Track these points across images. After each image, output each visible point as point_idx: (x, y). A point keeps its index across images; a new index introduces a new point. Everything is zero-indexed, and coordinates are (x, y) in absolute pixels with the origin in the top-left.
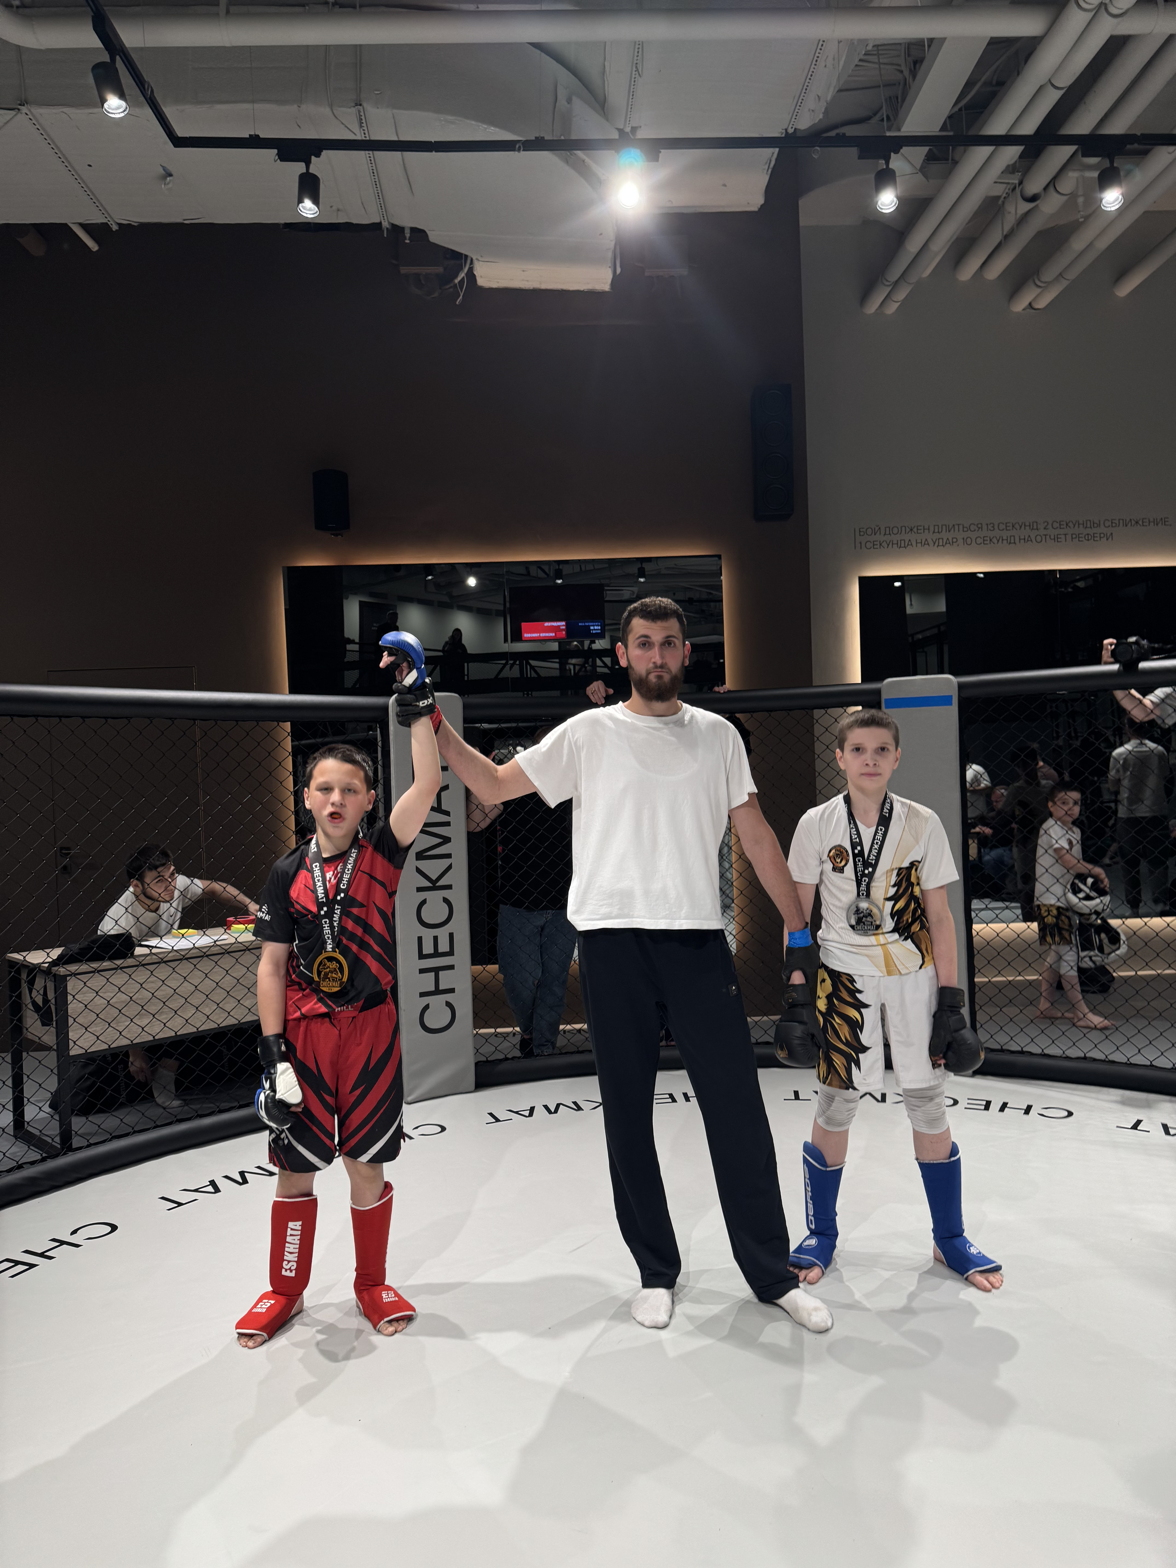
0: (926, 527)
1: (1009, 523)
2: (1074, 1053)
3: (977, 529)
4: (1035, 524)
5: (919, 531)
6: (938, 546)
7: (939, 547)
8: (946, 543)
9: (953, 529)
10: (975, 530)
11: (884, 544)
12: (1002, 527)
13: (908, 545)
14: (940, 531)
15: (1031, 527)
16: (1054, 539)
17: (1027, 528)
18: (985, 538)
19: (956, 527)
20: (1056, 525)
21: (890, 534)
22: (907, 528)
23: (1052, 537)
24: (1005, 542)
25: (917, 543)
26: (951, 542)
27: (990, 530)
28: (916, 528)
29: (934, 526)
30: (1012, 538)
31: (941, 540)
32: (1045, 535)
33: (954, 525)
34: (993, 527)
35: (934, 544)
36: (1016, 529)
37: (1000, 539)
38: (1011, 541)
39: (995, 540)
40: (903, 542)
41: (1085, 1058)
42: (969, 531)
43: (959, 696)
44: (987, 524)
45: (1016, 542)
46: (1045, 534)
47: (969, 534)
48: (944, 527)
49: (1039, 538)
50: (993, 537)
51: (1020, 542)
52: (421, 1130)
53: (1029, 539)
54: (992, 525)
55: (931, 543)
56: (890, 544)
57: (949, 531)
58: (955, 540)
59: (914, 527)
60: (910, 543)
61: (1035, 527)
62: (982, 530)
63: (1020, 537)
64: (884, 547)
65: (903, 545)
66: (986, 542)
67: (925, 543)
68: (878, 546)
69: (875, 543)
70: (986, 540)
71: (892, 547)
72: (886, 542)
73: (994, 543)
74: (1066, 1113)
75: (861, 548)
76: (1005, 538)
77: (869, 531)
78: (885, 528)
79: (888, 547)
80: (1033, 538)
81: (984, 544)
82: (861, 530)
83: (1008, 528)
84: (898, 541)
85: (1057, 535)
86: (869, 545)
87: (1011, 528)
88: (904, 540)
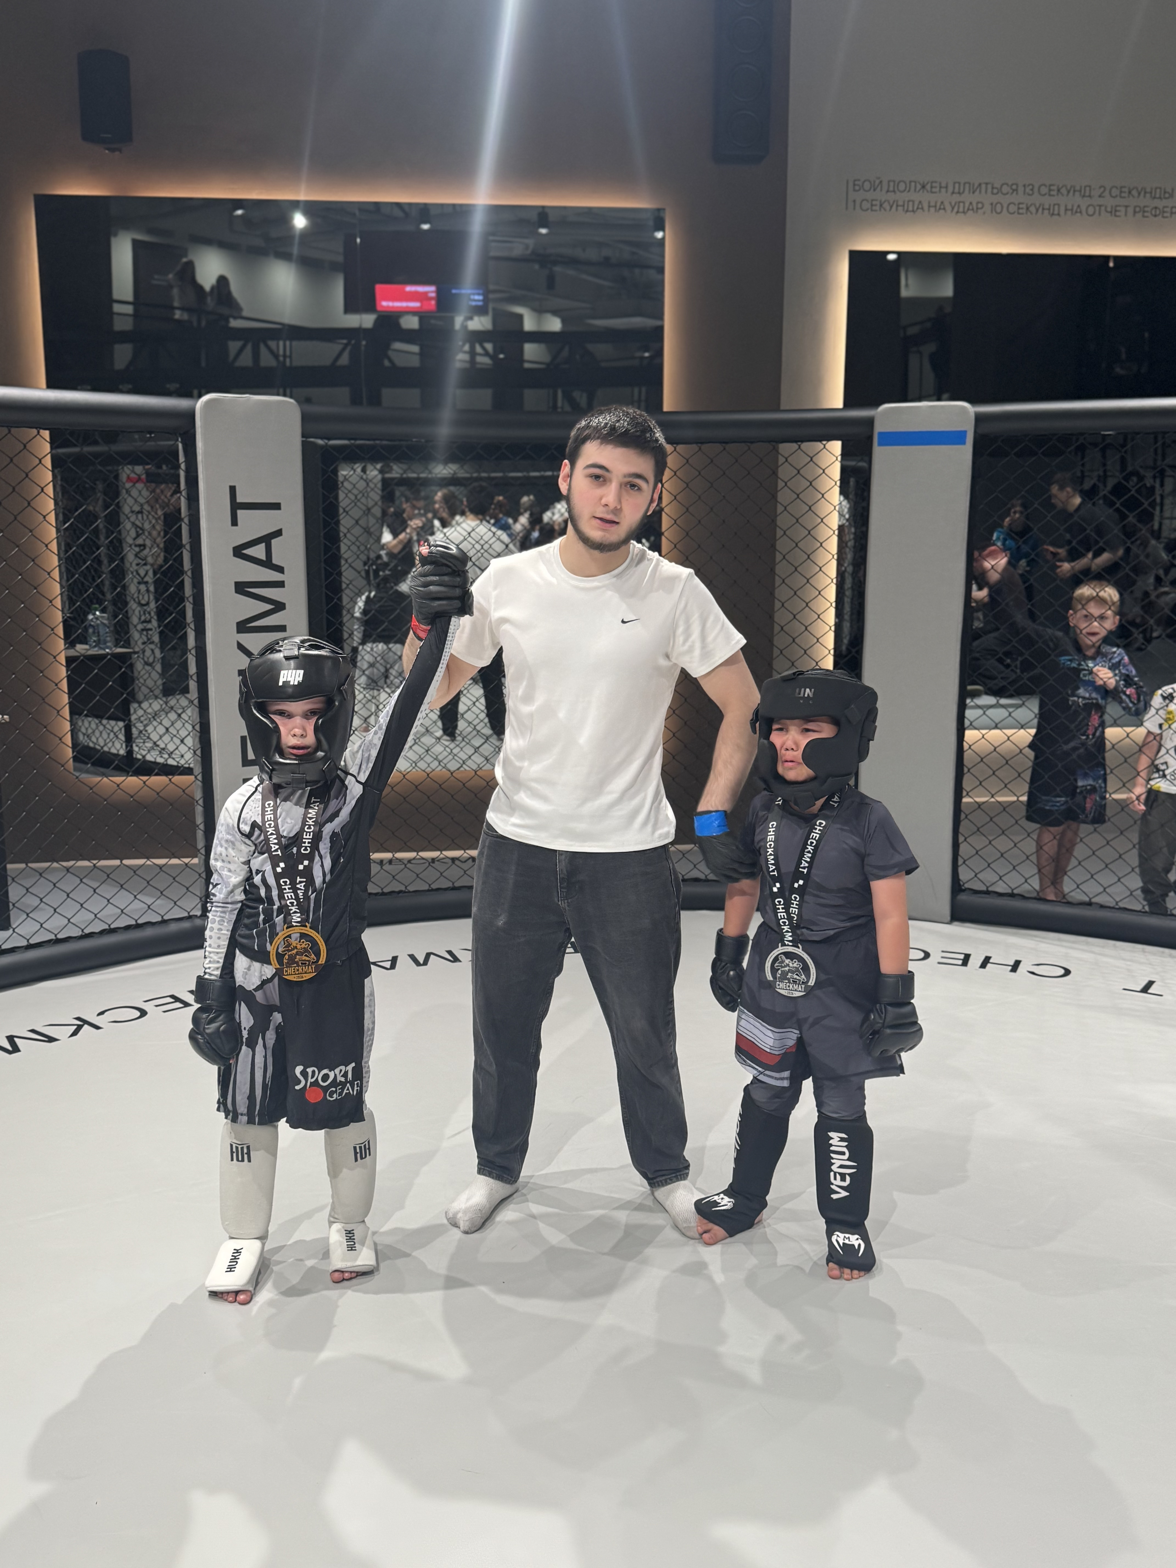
0: (943, 185)
1: (1054, 185)
3: (1011, 191)
4: (1088, 189)
5: (934, 190)
6: (958, 212)
7: (959, 214)
8: (968, 209)
9: (978, 190)
10: (1007, 193)
11: (886, 206)
12: (1044, 190)
13: (918, 209)
15: (1083, 193)
16: (1111, 212)
17: (1077, 194)
18: (1021, 206)
19: (983, 186)
20: (1115, 192)
21: (894, 191)
22: (918, 184)
23: (1109, 209)
24: (1046, 212)
25: (929, 207)
26: (975, 209)
27: (1028, 194)
28: (929, 185)
29: (955, 183)
30: (1056, 207)
31: (961, 204)
32: (1100, 206)
33: (980, 185)
34: (1032, 190)
35: (953, 208)
36: (1062, 195)
37: (1039, 208)
38: (1053, 212)
39: (1033, 209)
40: (911, 203)
42: (1000, 194)
43: (975, 432)
44: (1024, 186)
45: (1060, 213)
46: (1100, 204)
47: (1000, 198)
48: (967, 186)
49: (1091, 211)
50: (1031, 205)
51: (1065, 213)
53: (1079, 210)
54: (1031, 187)
55: (948, 208)
56: (893, 205)
57: (974, 193)
58: (980, 206)
59: (928, 183)
60: (920, 206)
61: (1087, 194)
62: (1017, 193)
63: (1066, 206)
64: (885, 210)
65: (911, 208)
66: (1021, 211)
67: (940, 208)
68: (877, 208)
69: (874, 203)
70: (1022, 208)
71: (897, 210)
72: (889, 203)
73: (1031, 213)
74: (1062, 972)
75: (854, 209)
76: (1047, 206)
77: (867, 185)
78: (889, 182)
79: (890, 210)
80: (1084, 209)
81: (1019, 213)
82: (856, 183)
83: (1052, 193)
84: (904, 202)
85: (1117, 206)
86: (866, 205)
87: (1054, 193)
88: (913, 202)
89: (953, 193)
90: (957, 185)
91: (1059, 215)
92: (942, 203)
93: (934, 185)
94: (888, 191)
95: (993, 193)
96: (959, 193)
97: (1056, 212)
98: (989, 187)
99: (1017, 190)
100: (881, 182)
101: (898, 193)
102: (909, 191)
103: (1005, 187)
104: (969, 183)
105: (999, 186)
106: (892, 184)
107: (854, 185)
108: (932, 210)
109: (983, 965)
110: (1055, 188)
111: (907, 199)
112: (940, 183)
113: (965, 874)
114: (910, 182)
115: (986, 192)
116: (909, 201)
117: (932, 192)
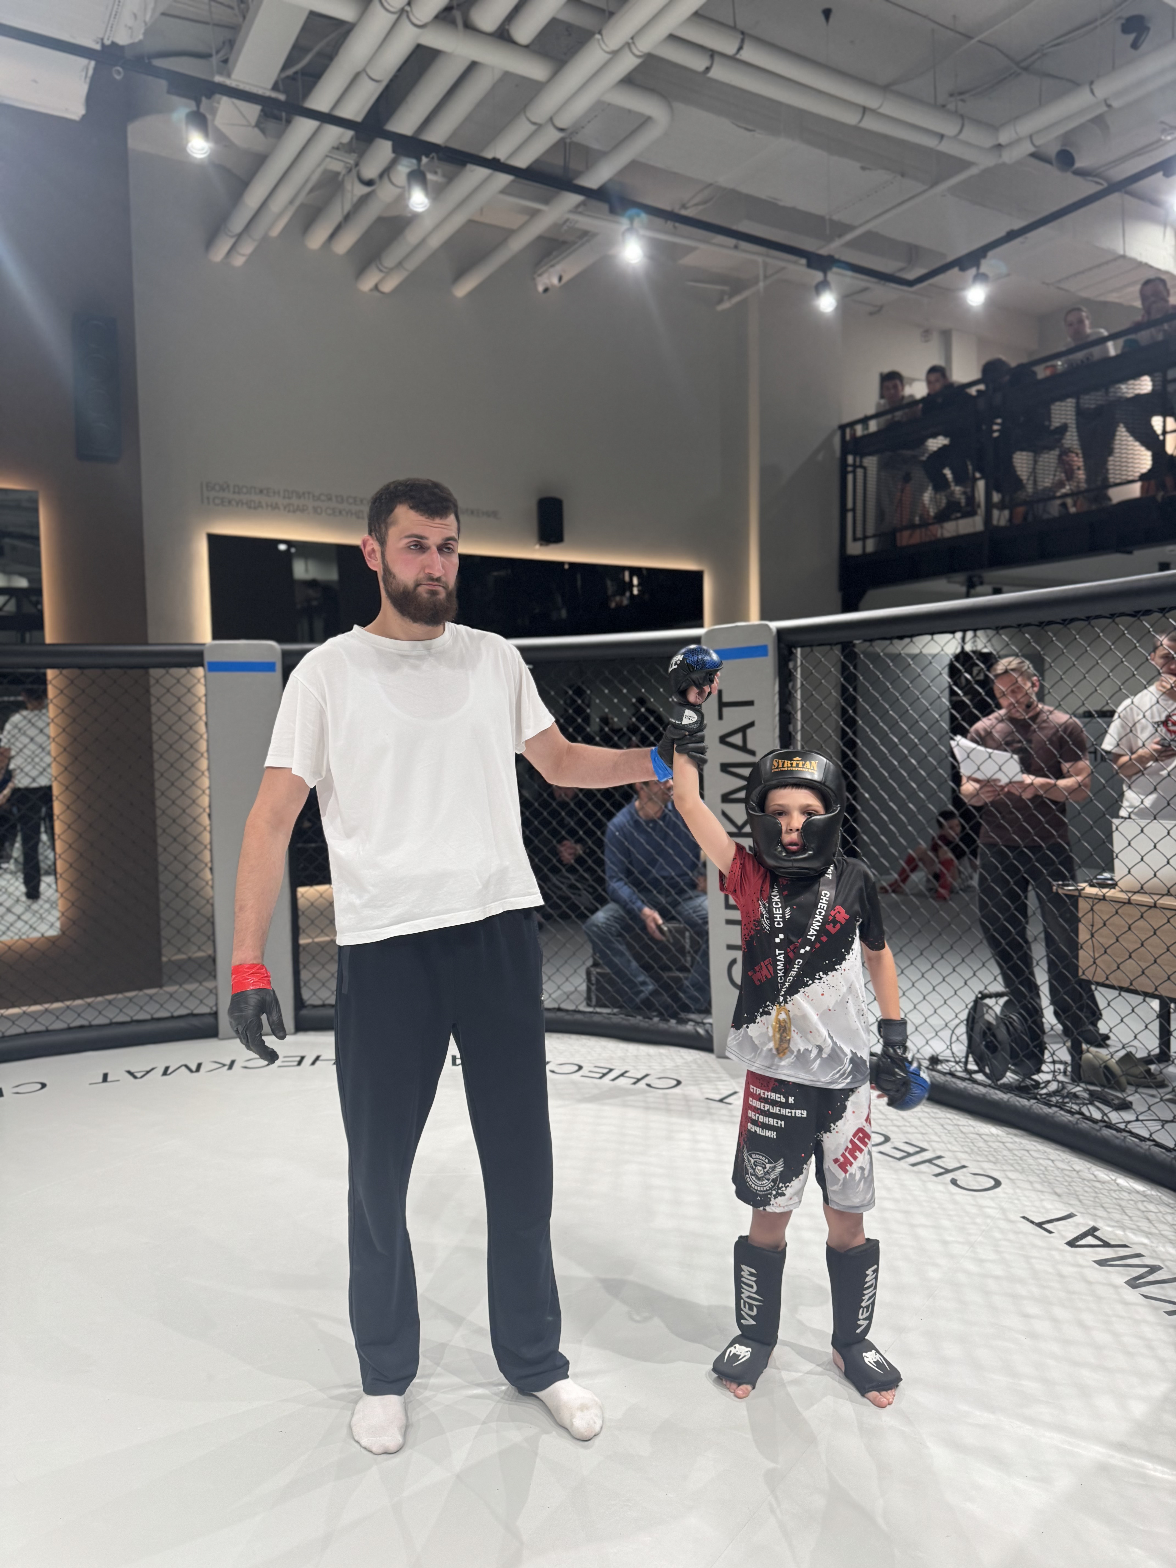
0: (277, 491)
1: (357, 497)
3: (328, 500)
7: (290, 513)
8: (296, 510)
9: (303, 497)
10: (324, 501)
13: (258, 507)
14: (291, 496)
18: (335, 510)
19: (306, 495)
21: (239, 493)
22: (257, 489)
25: (267, 506)
26: (301, 510)
27: (339, 503)
31: (291, 506)
33: (304, 493)
34: (342, 499)
35: (285, 509)
39: (344, 513)
43: (283, 663)
44: (336, 496)
47: (318, 503)
50: (342, 510)
55: (282, 508)
56: (239, 503)
57: (299, 498)
58: (305, 508)
59: (264, 489)
60: (260, 505)
64: (233, 506)
65: (253, 506)
66: (335, 514)
67: (275, 507)
68: (227, 504)
69: (224, 500)
71: (242, 506)
72: (235, 501)
73: (343, 516)
75: (209, 503)
77: (217, 487)
78: (234, 486)
79: (237, 506)
84: (247, 501)
86: (217, 502)
88: (254, 501)
89: (284, 498)
90: (286, 492)
92: (276, 504)
93: (269, 490)
94: (234, 492)
95: (314, 500)
96: (289, 498)
98: (311, 495)
99: (331, 499)
100: (228, 485)
101: (242, 494)
102: (250, 494)
104: (296, 492)
105: (318, 496)
106: (237, 488)
107: (208, 486)
108: (269, 508)
109: (313, 1063)
111: (249, 499)
112: (274, 490)
113: (306, 994)
114: (251, 487)
115: (309, 499)
116: (251, 501)
117: (268, 496)
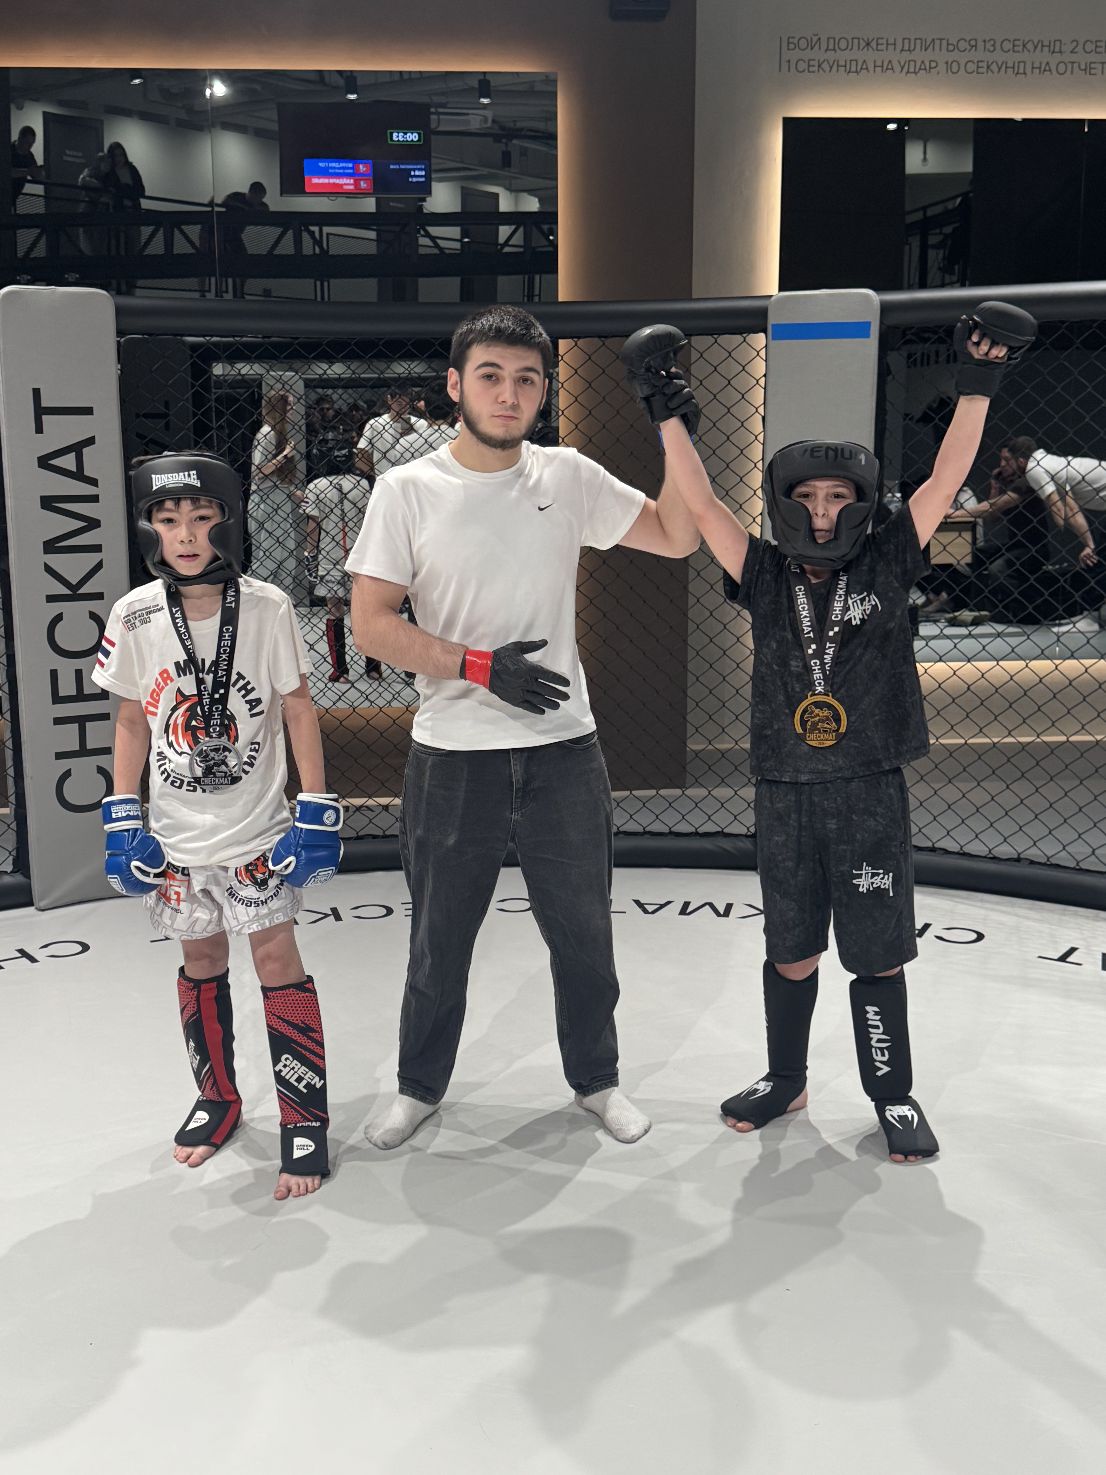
0: (891, 41)
1: (1019, 40)
2: (1005, 851)
3: (969, 47)
4: (1058, 43)
5: (880, 47)
6: (908, 72)
7: (909, 75)
8: (920, 69)
9: (931, 46)
10: (965, 50)
11: (825, 66)
12: (1007, 46)
13: (861, 69)
14: (912, 48)
15: (1052, 48)
16: (1085, 70)
17: (1046, 49)
18: (980, 64)
19: (937, 42)
20: (1090, 47)
21: (834, 50)
22: (861, 41)
23: (1083, 67)
24: (1010, 71)
25: (875, 66)
26: (928, 68)
27: (989, 50)
28: (874, 42)
29: (904, 39)
30: (1022, 65)
31: (912, 63)
32: (1073, 63)
33: (933, 40)
34: (993, 45)
35: (902, 68)
36: (1029, 51)
37: (1003, 67)
38: (1017, 70)
39: (994, 67)
40: (854, 63)
41: (1018, 860)
42: (956, 50)
43: (881, 323)
44: (984, 41)
45: (1027, 71)
46: (1072, 60)
47: (955, 55)
48: (918, 42)
49: (1062, 69)
50: (992, 63)
51: (1032, 72)
52: (51, 950)
53: (1047, 68)
54: (992, 42)
55: (898, 68)
56: (833, 66)
57: (926, 50)
58: (933, 64)
59: (873, 40)
60: (864, 67)
61: (1057, 49)
62: (976, 50)
63: (1033, 64)
64: (824, 71)
65: (853, 69)
66: (980, 70)
67: (887, 67)
68: (816, 68)
69: (811, 63)
70: (982, 67)
71: (838, 70)
72: (828, 63)
73: (992, 72)
74: (974, 936)
75: (789, 70)
76: (1010, 64)
77: (803, 44)
78: (829, 39)
79: (830, 71)
80: (1053, 67)
81: (978, 73)
82: (791, 40)
83: (1016, 49)
84: (846, 62)
85: (1091, 63)
86: (802, 66)
87: (1020, 48)
88: (857, 61)
89: (902, 50)
90: (906, 41)
91: (1025, 73)
92: (890, 62)
93: (880, 41)
94: (827, 50)
95: (948, 50)
96: (909, 50)
97: (1021, 71)
98: (944, 43)
99: (976, 46)
100: (819, 39)
101: (838, 50)
102: (851, 49)
103: (962, 42)
104: (921, 39)
105: (955, 44)
106: (831, 41)
107: (789, 43)
108: (879, 69)
110: (1020, 43)
111: (849, 59)
112: (887, 40)
114: (853, 39)
115: (940, 50)
116: (851, 61)
117: (877, 50)
